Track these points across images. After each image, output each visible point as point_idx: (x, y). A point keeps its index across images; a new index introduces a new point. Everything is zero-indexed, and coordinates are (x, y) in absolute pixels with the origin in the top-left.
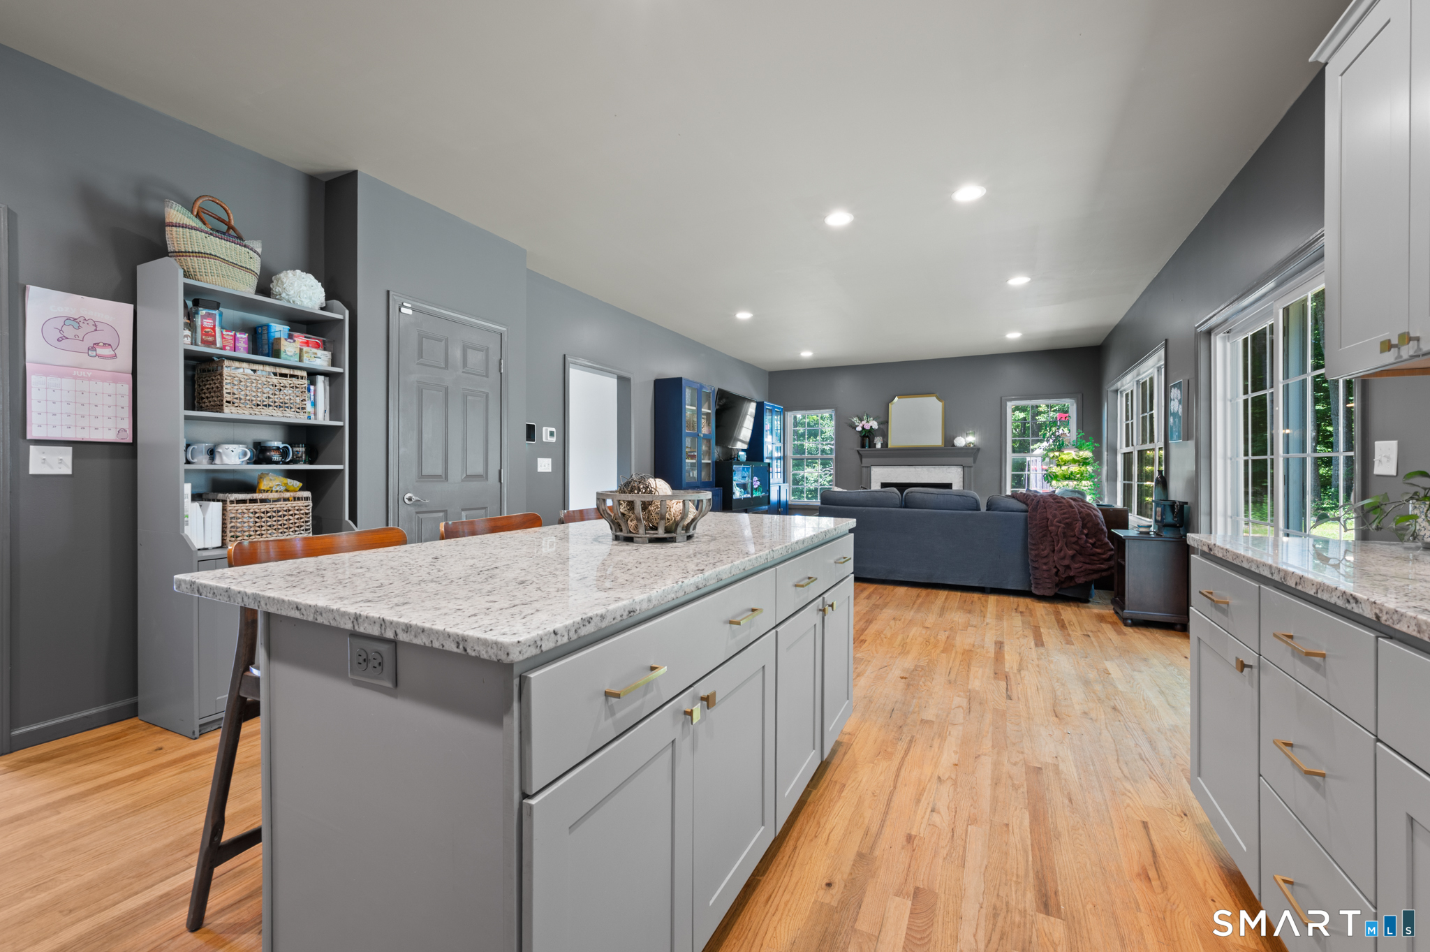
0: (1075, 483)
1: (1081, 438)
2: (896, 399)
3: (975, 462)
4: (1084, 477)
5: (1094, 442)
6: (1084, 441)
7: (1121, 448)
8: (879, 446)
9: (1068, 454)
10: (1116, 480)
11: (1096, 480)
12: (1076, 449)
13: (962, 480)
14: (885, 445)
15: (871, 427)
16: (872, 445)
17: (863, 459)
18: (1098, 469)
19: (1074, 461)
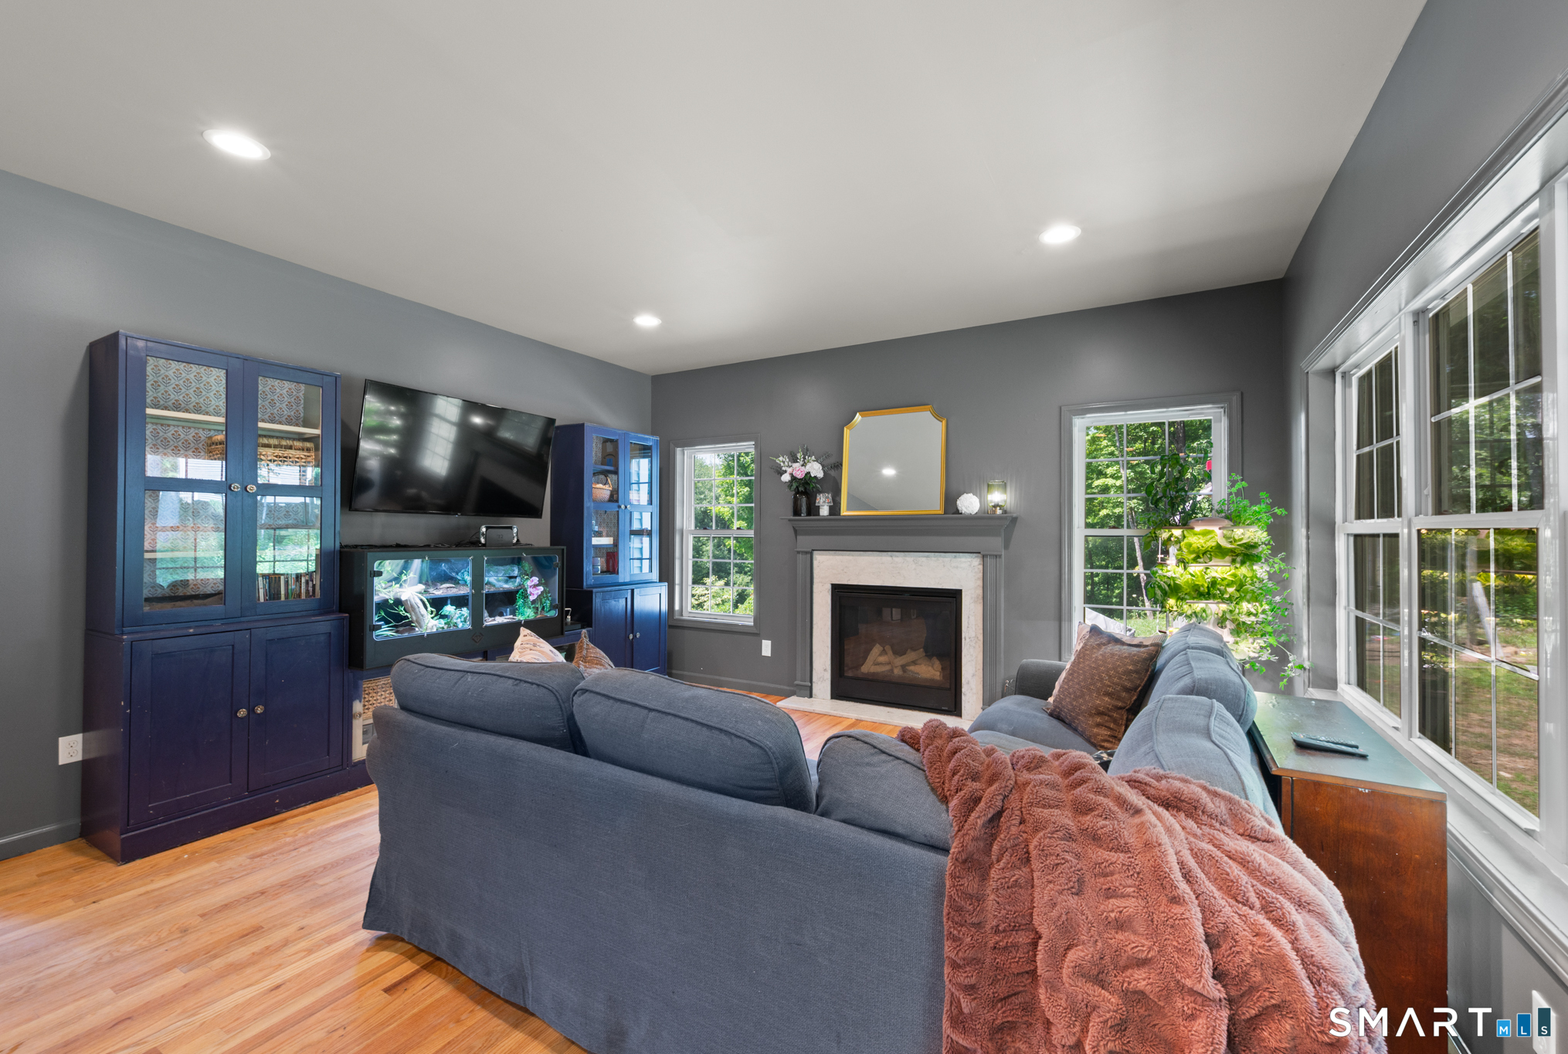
0: (1224, 607)
1: (1238, 493)
2: (858, 417)
3: (1006, 547)
4: (1246, 592)
5: (1272, 505)
6: (1246, 502)
7: (1345, 520)
8: (824, 511)
9: (1205, 533)
10: (1332, 603)
11: (1278, 599)
12: (1227, 523)
13: (980, 583)
14: (835, 509)
15: (809, 473)
16: (813, 510)
17: (798, 537)
18: (1282, 571)
19: (1219, 551)
